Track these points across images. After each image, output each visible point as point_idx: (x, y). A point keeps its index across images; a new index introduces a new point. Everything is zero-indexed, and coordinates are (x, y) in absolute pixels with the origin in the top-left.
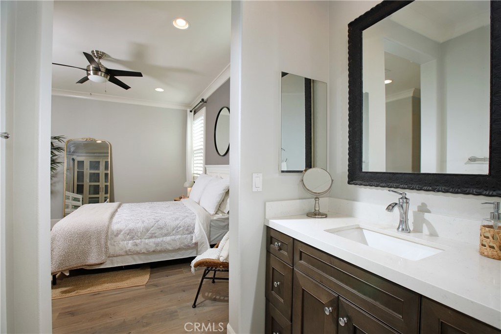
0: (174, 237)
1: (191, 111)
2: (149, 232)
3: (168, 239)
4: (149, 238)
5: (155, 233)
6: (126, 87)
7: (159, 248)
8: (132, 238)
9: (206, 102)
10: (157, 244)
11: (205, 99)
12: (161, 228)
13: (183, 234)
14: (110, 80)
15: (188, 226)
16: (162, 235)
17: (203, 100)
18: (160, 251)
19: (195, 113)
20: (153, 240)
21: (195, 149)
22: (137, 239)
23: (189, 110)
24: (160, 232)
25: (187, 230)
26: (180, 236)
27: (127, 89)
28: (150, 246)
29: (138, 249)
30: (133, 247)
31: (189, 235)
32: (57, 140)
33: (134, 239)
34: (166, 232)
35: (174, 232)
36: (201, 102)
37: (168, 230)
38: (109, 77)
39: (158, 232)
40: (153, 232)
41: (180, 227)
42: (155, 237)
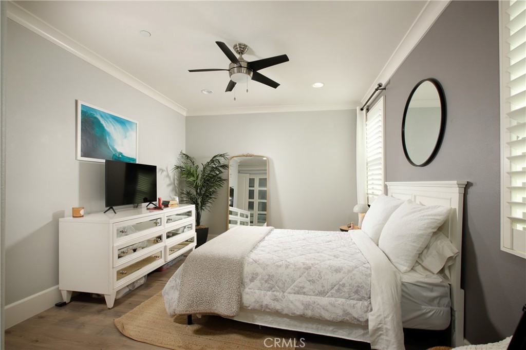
0: (333, 299)
1: (362, 109)
2: (295, 284)
3: (324, 301)
4: (295, 293)
5: (304, 288)
6: (274, 85)
7: (309, 313)
8: (270, 289)
9: (385, 89)
10: (307, 306)
11: (384, 83)
12: (312, 282)
13: (349, 298)
14: (254, 78)
15: (358, 286)
16: (314, 292)
17: (380, 85)
18: (311, 318)
19: (368, 110)
20: (301, 297)
21: (369, 160)
22: (277, 291)
23: (358, 109)
24: (312, 287)
25: (357, 292)
26: (344, 300)
27: (276, 88)
28: (295, 305)
29: (278, 306)
30: (272, 302)
31: (361, 302)
32: (223, 158)
33: (273, 289)
34: (320, 289)
35: (333, 291)
36: (377, 90)
37: (323, 286)
38: (252, 73)
39: (308, 287)
40: (301, 285)
41: (344, 285)
42: (304, 293)
